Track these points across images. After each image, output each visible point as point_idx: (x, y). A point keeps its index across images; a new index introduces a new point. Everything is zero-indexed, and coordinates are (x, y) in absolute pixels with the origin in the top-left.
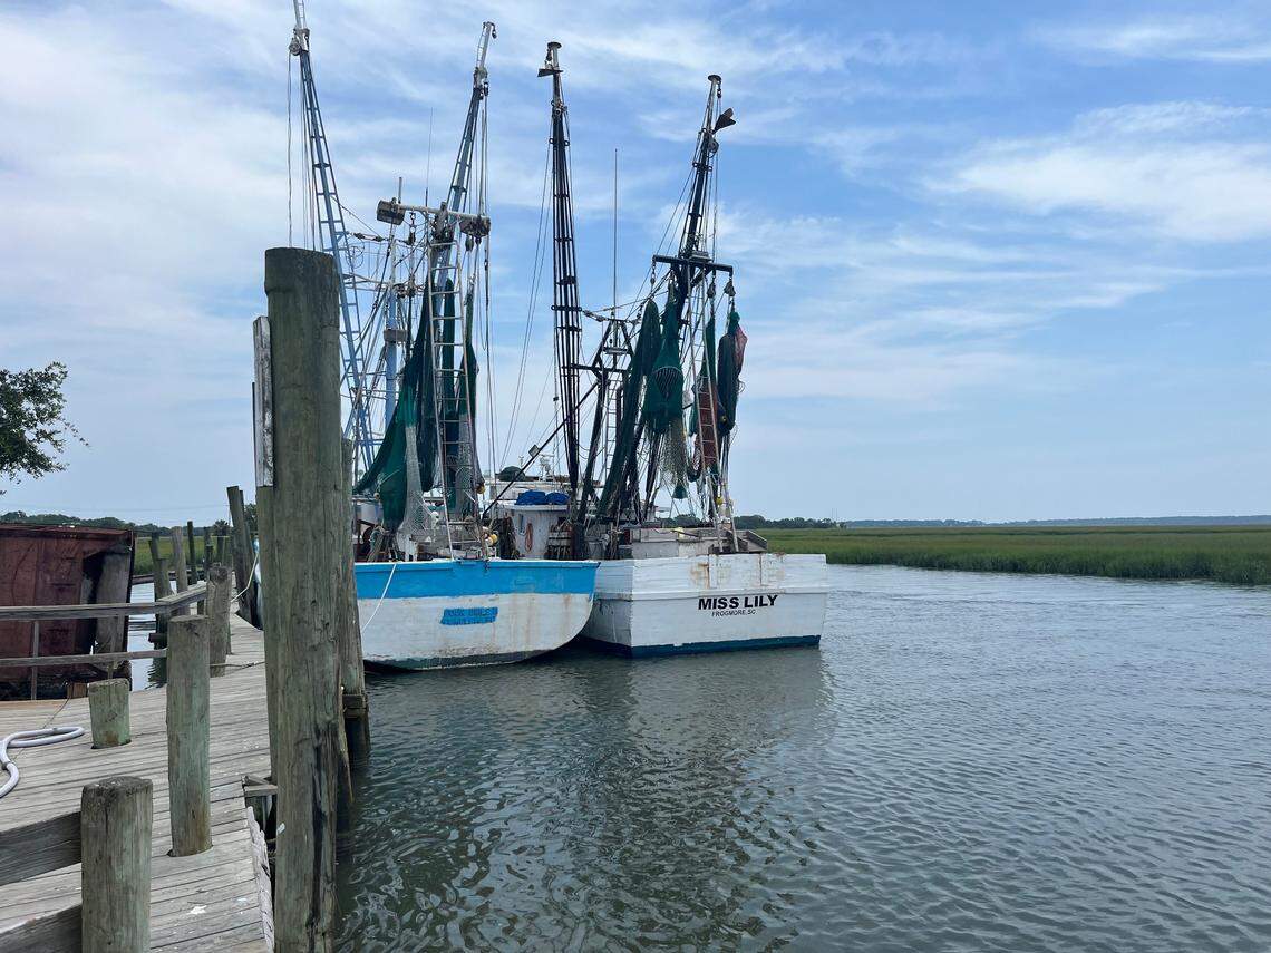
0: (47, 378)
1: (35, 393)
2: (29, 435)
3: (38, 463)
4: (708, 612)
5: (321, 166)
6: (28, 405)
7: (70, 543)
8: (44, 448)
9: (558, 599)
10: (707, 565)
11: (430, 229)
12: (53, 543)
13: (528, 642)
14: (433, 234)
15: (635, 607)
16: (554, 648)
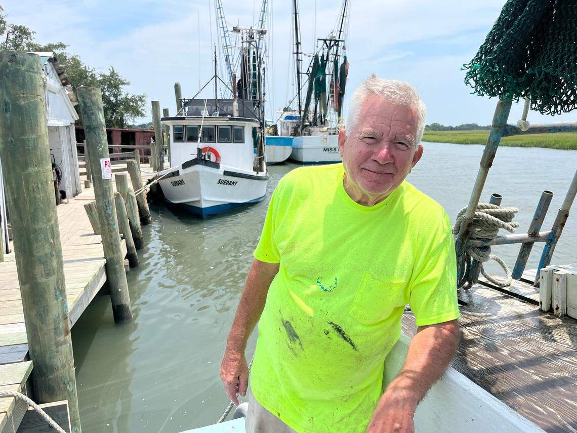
0: (143, 97)
1: (141, 100)
2: (140, 110)
3: (142, 115)
4: (327, 152)
5: (220, 8)
6: (139, 103)
7: (148, 134)
8: (143, 112)
9: (282, 147)
10: (326, 139)
11: (248, 35)
12: (146, 133)
13: (274, 159)
14: (249, 36)
15: (304, 150)
16: (281, 161)
